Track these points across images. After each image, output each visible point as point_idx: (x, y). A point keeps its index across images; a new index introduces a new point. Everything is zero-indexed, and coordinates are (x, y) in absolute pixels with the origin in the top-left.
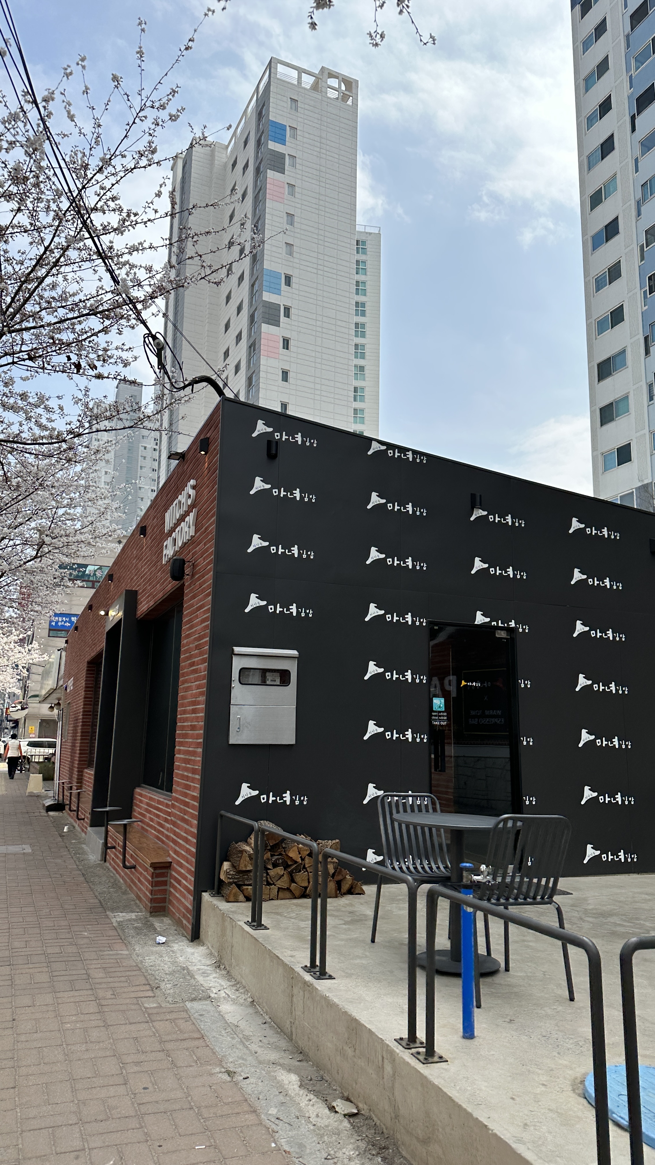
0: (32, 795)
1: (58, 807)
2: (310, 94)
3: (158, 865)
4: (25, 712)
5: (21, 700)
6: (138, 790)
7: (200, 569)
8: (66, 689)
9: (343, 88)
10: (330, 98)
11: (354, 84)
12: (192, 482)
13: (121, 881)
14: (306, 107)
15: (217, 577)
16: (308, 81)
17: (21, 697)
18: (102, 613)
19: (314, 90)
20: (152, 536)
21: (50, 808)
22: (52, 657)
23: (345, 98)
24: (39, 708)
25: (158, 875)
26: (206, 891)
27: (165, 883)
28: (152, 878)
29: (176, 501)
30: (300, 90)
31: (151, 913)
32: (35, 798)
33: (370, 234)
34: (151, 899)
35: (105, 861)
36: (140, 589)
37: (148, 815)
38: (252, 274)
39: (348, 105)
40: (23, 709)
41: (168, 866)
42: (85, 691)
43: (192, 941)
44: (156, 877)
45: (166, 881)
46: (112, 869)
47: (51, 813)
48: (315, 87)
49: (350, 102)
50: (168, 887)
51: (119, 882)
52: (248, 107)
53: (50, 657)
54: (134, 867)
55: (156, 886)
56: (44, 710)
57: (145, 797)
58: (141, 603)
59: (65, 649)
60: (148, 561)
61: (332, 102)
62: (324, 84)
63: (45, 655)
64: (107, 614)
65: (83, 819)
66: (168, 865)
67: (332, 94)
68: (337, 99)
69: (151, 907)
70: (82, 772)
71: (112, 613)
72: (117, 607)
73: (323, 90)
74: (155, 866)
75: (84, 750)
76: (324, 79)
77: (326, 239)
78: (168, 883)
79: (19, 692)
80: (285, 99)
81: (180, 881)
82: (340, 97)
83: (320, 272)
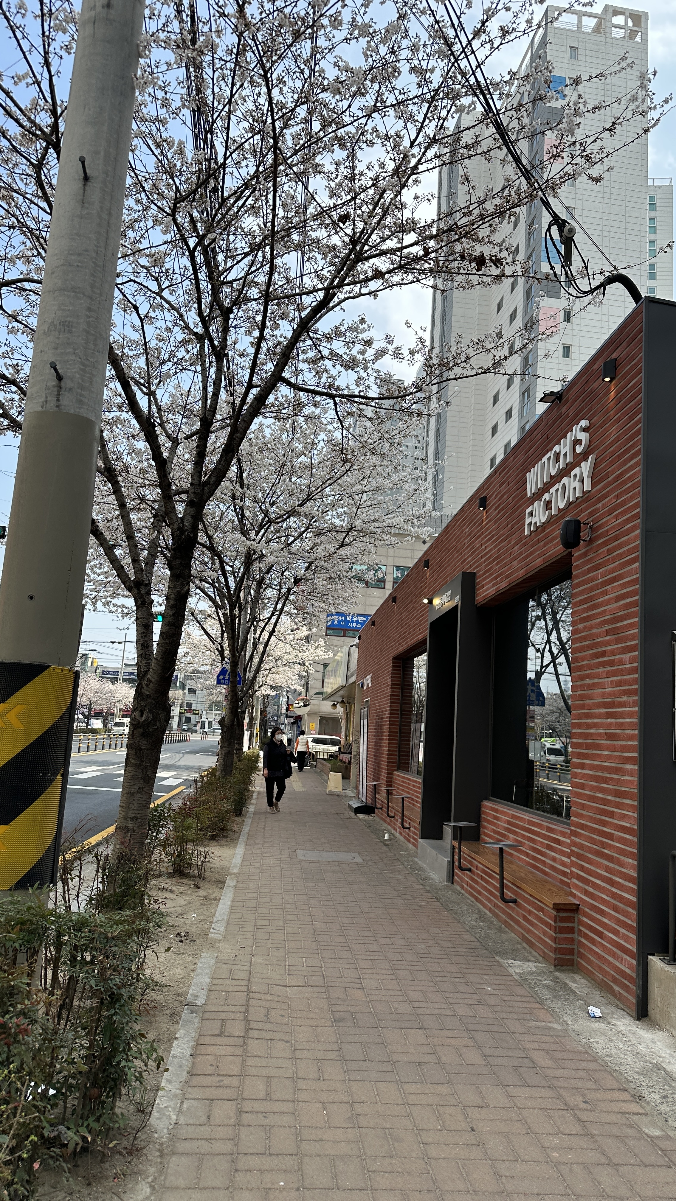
0: (332, 794)
1: (366, 809)
2: (592, 38)
3: (562, 907)
4: (308, 709)
5: (303, 696)
6: (486, 803)
7: (607, 531)
8: (362, 686)
9: (630, 24)
10: (616, 39)
11: (643, 17)
12: (584, 423)
13: (488, 913)
14: (588, 53)
15: (648, 536)
16: (590, 23)
17: (303, 694)
18: (426, 601)
19: (596, 32)
20: (499, 506)
21: (358, 811)
22: (339, 654)
23: (632, 34)
24: (319, 705)
25: (562, 920)
26: (653, 955)
27: (571, 930)
28: (556, 922)
29: (550, 454)
30: (581, 35)
31: (555, 966)
32: (336, 797)
33: (660, 187)
34: (555, 949)
35: (453, 883)
36: (479, 571)
37: (511, 836)
38: (528, 245)
39: (637, 43)
40: (305, 705)
41: (575, 909)
42: (391, 688)
43: (639, 1018)
44: (561, 921)
45: (573, 928)
46: (466, 895)
47: (361, 816)
48: (597, 29)
49: (638, 39)
50: (576, 936)
51: (486, 914)
52: (521, 66)
53: (335, 655)
54: (514, 901)
55: (560, 933)
56: (326, 707)
57: (503, 813)
58: (483, 586)
59: (357, 646)
60: (493, 537)
61: (618, 42)
62: (607, 24)
63: (330, 653)
64: (430, 602)
65: (409, 828)
66: (574, 907)
67: (618, 33)
68: (624, 37)
69: (555, 959)
70: (392, 774)
71: (436, 602)
72: (449, 593)
73: (607, 30)
74: (558, 907)
75: (393, 751)
76: (608, 18)
77: (613, 197)
78: (576, 930)
79: (300, 689)
80: (563, 49)
81: (602, 933)
82: (627, 35)
83: (605, 234)
